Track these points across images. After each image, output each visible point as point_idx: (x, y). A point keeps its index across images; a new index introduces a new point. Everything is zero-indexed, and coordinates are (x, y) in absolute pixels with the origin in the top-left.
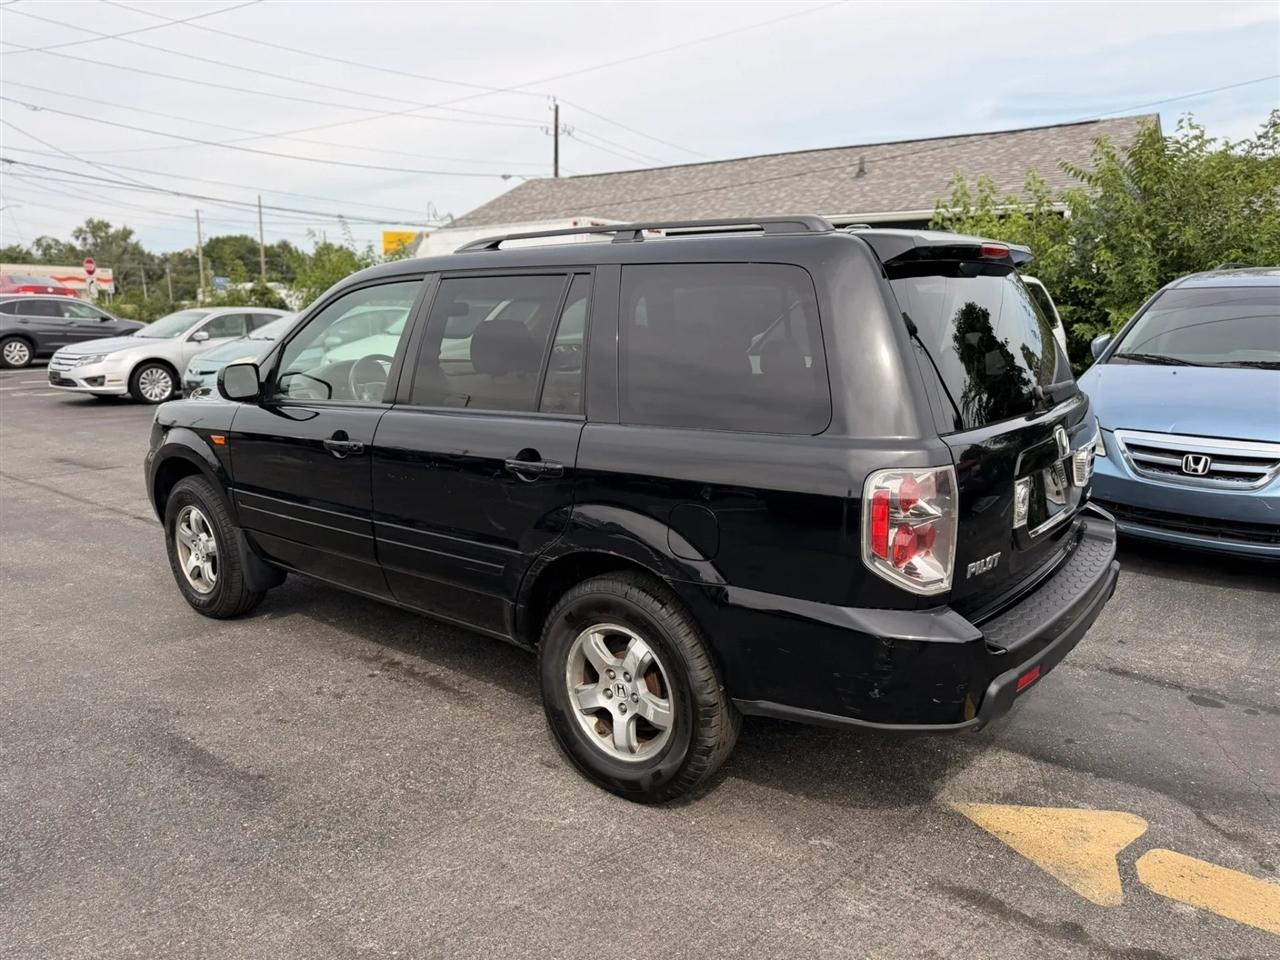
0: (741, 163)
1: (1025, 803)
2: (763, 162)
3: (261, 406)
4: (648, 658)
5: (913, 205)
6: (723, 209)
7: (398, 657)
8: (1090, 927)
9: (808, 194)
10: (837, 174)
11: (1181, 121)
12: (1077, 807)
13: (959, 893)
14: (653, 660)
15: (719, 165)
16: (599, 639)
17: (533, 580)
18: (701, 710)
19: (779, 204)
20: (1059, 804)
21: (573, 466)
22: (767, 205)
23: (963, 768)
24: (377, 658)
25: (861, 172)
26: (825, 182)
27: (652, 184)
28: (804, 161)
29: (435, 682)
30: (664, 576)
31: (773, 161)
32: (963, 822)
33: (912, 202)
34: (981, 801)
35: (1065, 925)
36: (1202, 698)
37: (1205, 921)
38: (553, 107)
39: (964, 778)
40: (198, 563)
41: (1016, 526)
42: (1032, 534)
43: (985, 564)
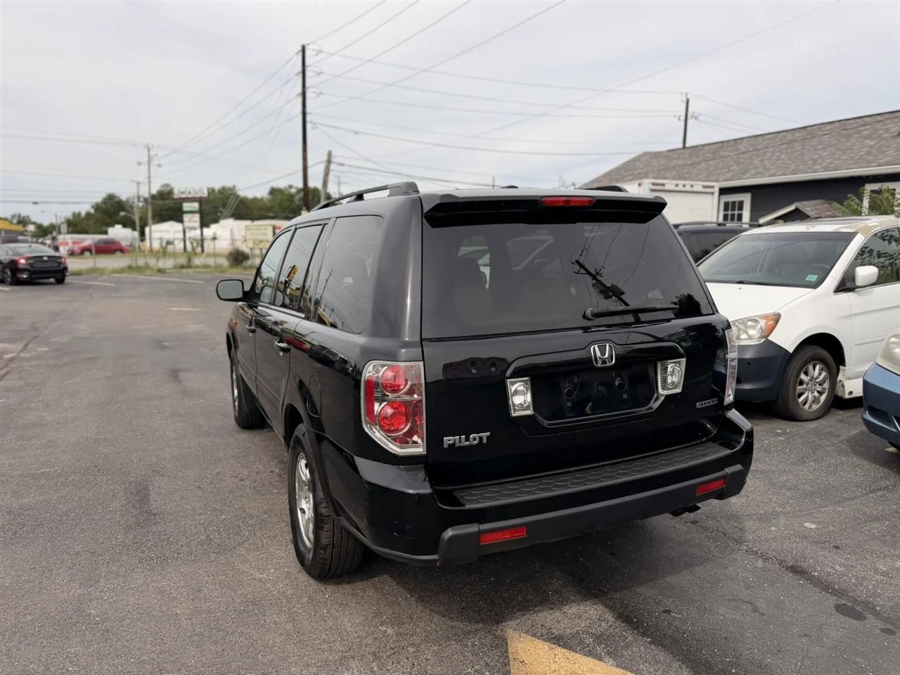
1: (565, 646)
2: (820, 128)
9: (848, 152)
10: (881, 134)
12: (601, 660)
15: (782, 134)
20: (590, 654)
23: (552, 609)
26: (868, 141)
27: (724, 151)
28: (855, 125)
31: (829, 127)
32: (501, 644)
34: (534, 635)
36: (851, 609)
38: (685, 100)
39: (547, 617)
41: (514, 414)
42: (549, 425)
43: (467, 439)
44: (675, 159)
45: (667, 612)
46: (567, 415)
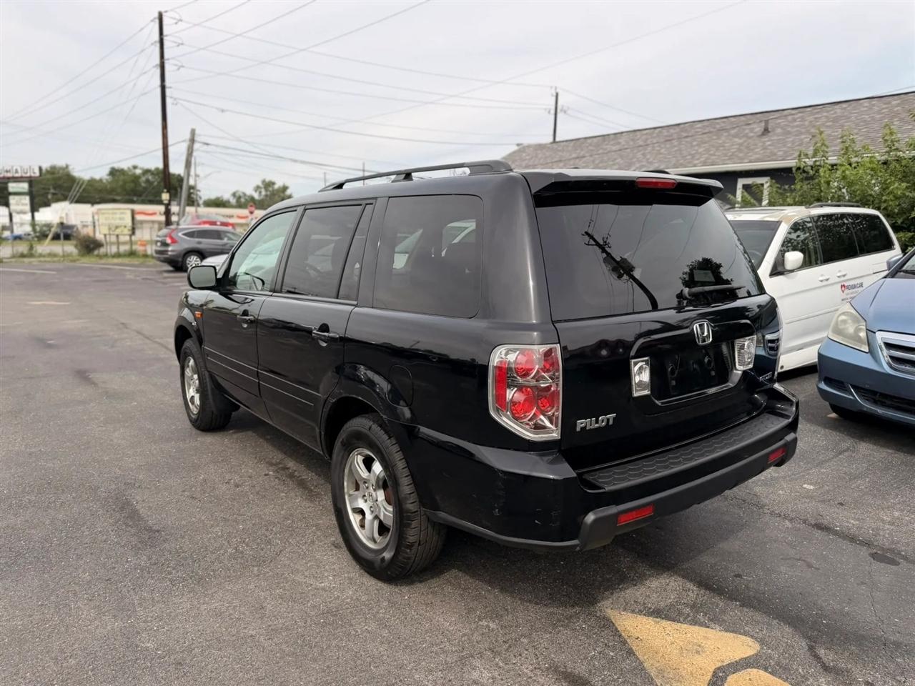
0: (676, 127)
1: (668, 618)
2: (692, 126)
3: (221, 294)
4: (381, 475)
6: (655, 161)
7: (291, 465)
9: (721, 148)
10: (747, 134)
12: (708, 627)
13: (567, 676)
14: (384, 476)
15: (658, 130)
16: (360, 459)
17: (326, 415)
18: (407, 515)
19: (697, 157)
20: (695, 622)
22: (689, 157)
23: (635, 585)
24: (276, 465)
25: (766, 131)
26: (736, 140)
27: (607, 145)
28: (723, 125)
29: (302, 484)
30: (384, 417)
31: (700, 125)
32: (607, 624)
34: (633, 612)
36: (885, 556)
38: (555, 94)
39: (633, 593)
40: (193, 394)
41: (636, 394)
42: (662, 403)
43: (597, 422)
44: (560, 151)
45: (738, 576)
46: (672, 394)
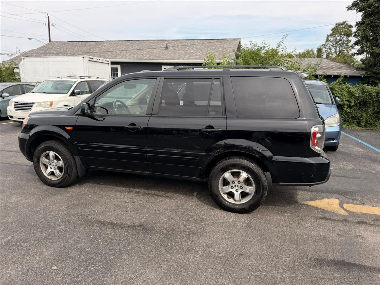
1: (315, 200)
4: (247, 177)
5: (185, 59)
7: (137, 190)
8: (348, 219)
10: (160, 48)
11: (263, 42)
12: (324, 199)
13: (322, 218)
14: (248, 177)
16: (230, 174)
17: (210, 160)
18: (265, 187)
19: (145, 55)
21: (226, 129)
24: (131, 192)
25: (167, 48)
26: (157, 50)
27: (99, 46)
29: (157, 195)
30: (256, 155)
31: (138, 42)
33: (184, 58)
34: (307, 201)
35: (344, 220)
37: (363, 214)
38: (47, 17)
40: (53, 170)
